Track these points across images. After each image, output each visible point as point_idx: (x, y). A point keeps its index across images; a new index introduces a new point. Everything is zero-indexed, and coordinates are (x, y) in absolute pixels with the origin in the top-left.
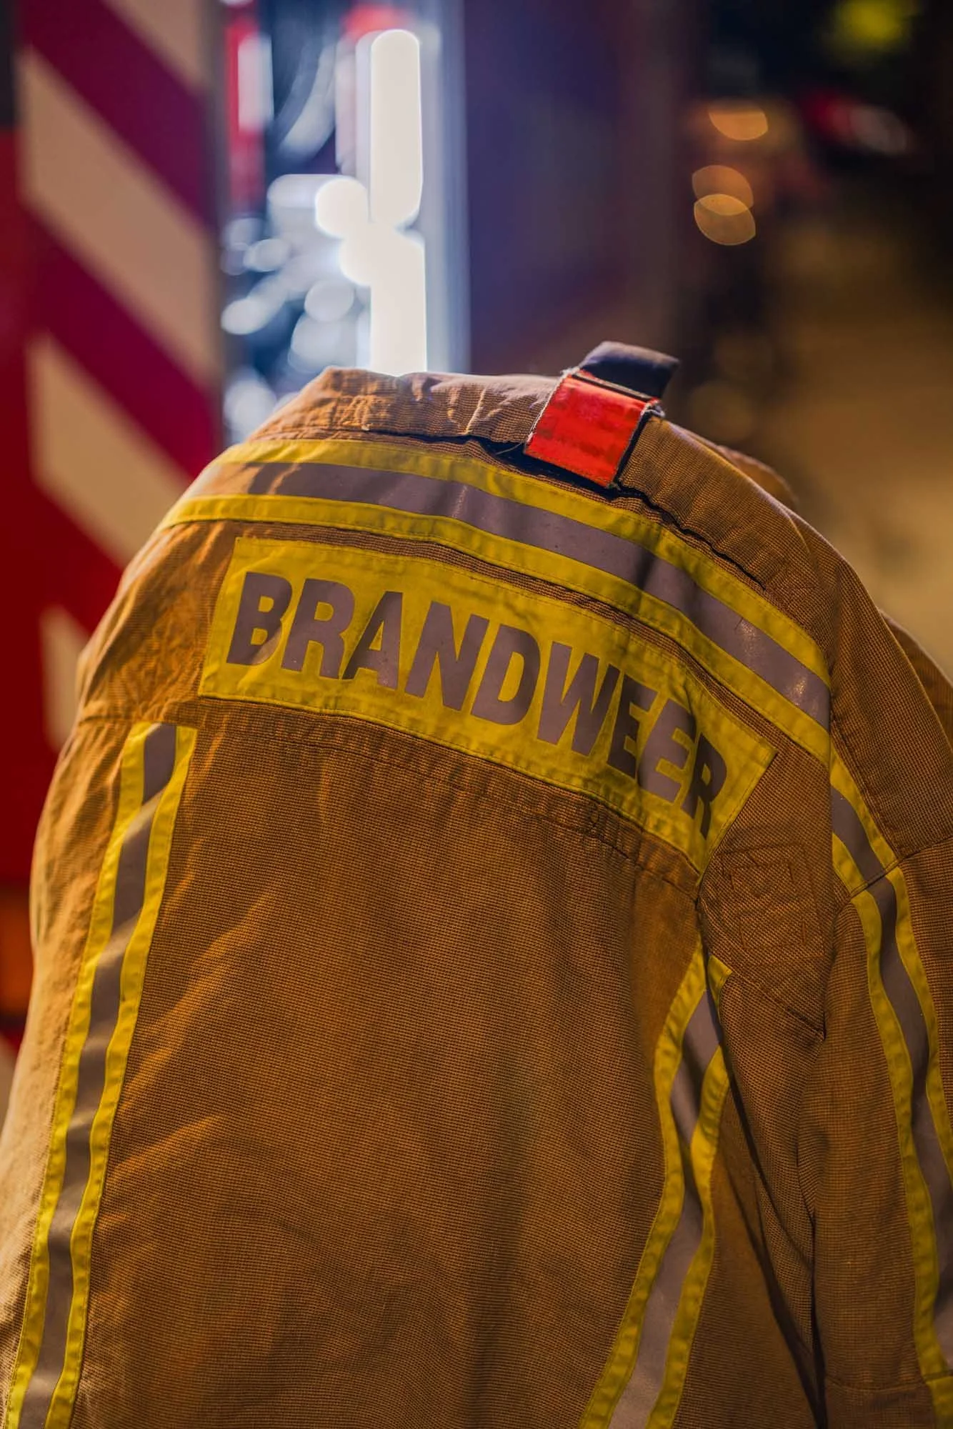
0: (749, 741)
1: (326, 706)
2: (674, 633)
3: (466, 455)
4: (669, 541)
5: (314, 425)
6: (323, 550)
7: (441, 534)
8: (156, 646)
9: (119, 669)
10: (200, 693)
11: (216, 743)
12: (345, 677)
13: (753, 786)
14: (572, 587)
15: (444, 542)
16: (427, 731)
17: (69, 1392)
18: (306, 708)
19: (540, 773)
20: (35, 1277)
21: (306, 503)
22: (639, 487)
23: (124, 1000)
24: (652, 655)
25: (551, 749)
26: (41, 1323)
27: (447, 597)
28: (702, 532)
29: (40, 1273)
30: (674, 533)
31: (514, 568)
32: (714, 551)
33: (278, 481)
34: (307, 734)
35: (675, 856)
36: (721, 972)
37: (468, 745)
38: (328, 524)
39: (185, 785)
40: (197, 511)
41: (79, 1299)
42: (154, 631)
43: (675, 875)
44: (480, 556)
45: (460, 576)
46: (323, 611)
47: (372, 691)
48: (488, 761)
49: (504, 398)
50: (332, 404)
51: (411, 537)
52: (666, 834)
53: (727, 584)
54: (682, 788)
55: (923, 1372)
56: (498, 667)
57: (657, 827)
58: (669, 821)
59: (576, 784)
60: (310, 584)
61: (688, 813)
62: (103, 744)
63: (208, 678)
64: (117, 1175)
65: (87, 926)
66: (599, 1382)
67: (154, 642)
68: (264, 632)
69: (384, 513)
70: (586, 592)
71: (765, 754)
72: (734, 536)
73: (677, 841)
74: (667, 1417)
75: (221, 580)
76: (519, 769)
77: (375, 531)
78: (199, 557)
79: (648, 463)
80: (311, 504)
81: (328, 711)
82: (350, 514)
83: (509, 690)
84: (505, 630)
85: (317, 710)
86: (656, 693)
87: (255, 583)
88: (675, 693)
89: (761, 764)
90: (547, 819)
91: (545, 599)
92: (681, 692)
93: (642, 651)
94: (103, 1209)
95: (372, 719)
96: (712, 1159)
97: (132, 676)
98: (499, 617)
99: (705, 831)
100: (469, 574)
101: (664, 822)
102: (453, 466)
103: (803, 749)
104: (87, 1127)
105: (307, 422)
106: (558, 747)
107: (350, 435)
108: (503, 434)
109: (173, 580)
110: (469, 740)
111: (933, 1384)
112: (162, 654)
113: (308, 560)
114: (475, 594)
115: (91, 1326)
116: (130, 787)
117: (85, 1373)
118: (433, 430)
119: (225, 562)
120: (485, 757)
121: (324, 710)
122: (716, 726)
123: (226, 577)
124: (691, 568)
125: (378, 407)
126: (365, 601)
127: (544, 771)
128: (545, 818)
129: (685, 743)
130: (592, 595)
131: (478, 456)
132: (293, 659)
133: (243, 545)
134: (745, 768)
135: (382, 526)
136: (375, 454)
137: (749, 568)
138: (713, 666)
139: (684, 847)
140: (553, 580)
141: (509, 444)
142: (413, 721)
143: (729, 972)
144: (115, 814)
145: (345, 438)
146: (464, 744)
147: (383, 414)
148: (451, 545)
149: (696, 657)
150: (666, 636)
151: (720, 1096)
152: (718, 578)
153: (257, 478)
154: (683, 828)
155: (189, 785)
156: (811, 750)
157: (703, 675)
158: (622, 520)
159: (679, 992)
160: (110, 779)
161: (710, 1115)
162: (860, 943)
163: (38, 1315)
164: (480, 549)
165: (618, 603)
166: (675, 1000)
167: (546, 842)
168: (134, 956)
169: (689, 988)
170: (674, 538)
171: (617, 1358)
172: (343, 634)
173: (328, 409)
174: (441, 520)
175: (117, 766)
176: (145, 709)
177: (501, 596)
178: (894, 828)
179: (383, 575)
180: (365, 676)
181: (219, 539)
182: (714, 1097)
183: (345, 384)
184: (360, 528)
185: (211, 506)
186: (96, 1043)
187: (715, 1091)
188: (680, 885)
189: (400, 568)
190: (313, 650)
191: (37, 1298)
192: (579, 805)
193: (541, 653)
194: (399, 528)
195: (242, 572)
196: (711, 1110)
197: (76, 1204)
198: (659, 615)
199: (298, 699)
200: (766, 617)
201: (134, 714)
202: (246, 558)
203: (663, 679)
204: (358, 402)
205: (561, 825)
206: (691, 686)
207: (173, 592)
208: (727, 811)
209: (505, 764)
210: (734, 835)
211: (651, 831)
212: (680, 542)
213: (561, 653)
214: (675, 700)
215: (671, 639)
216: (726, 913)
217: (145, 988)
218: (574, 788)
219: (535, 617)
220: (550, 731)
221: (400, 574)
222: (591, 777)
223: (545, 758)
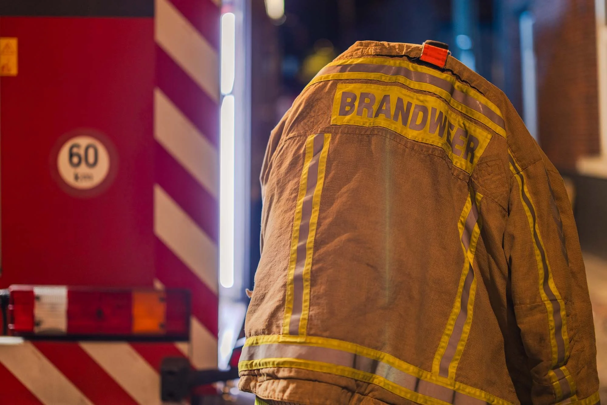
0: (485, 133)
1: (370, 125)
2: (460, 109)
3: (404, 60)
4: (458, 84)
5: (357, 55)
6: (364, 86)
7: (399, 80)
8: (313, 115)
9: (300, 123)
10: (331, 124)
11: (338, 137)
12: (375, 117)
13: (487, 145)
14: (436, 93)
15: (400, 82)
16: (399, 131)
17: (306, 316)
18: (364, 126)
19: (430, 142)
20: (289, 289)
21: (358, 73)
22: (450, 69)
23: (313, 208)
24: (453, 115)
25: (432, 135)
26: (292, 302)
27: (401, 96)
28: (467, 81)
29: (291, 288)
30: (459, 82)
31: (419, 89)
32: (471, 86)
33: (349, 68)
34: (366, 132)
35: (461, 171)
36: (480, 196)
37: (408, 136)
38: (366, 78)
39: (329, 148)
40: (323, 79)
41: (306, 291)
42: (312, 111)
43: (461, 177)
44: (409, 86)
45: (405, 91)
46: (367, 100)
47: (385, 120)
48: (414, 141)
49: (411, 47)
50: (362, 50)
51: (390, 81)
52: (458, 165)
53: (475, 94)
54: (463, 152)
55: (543, 299)
56: (415, 116)
57: (456, 163)
58: (459, 161)
59: (440, 145)
60: (362, 94)
61: (465, 159)
62: (297, 143)
63: (334, 120)
64: (317, 255)
65: (298, 192)
66: (451, 314)
67: (312, 114)
68: (349, 107)
69: (382, 75)
70: (439, 95)
71: (490, 136)
72: (475, 83)
73: (462, 167)
74: (469, 326)
75: (334, 95)
76: (423, 142)
77: (379, 80)
78: (326, 90)
79: (450, 64)
80: (360, 74)
81: (371, 126)
82: (372, 76)
83: (419, 121)
84: (417, 106)
85: (368, 126)
86: (454, 126)
87: (345, 95)
88: (460, 126)
89: (489, 139)
90: (432, 155)
91: (429, 96)
92: (462, 125)
93: (451, 114)
94: (313, 265)
95: (385, 127)
96: (473, 259)
97: (305, 124)
98: (415, 102)
99: (472, 161)
100: (407, 90)
101: (458, 162)
102: (400, 63)
103: (500, 135)
104: (305, 244)
105: (354, 54)
106: (435, 134)
107: (369, 56)
108: (412, 55)
109: (318, 96)
110: (409, 135)
111: (546, 302)
112: (316, 117)
113: (361, 88)
114: (409, 96)
115: (312, 296)
116: (309, 152)
117: (311, 310)
118: (393, 54)
119: (334, 91)
120: (413, 139)
121: (370, 126)
122: (475, 131)
123: (336, 94)
124: (465, 91)
125: (376, 49)
126: (379, 98)
127: (431, 142)
128: (431, 155)
129: (463, 139)
130: (441, 96)
131: (407, 61)
132: (359, 113)
133: (339, 86)
134: (484, 141)
135: (381, 79)
136: (377, 61)
137: (480, 90)
138: (473, 116)
139: (464, 168)
140: (431, 91)
141: (414, 58)
142: (395, 128)
143: (482, 196)
144: (304, 161)
145: (368, 57)
146: (407, 136)
147: (378, 51)
148: (402, 83)
149: (467, 114)
150: (457, 110)
151: (477, 237)
152: (473, 93)
153: (341, 68)
154: (463, 163)
155: (330, 148)
156: (501, 135)
157: (470, 119)
158: (447, 77)
159: (464, 209)
160: (302, 151)
161: (473, 244)
162: (518, 186)
163: (291, 300)
164: (409, 84)
165: (447, 99)
166: (463, 212)
167: (431, 162)
168: (316, 196)
169: (467, 208)
170: (459, 83)
171: (456, 307)
172: (373, 107)
173: (361, 50)
174: (399, 76)
175: (304, 147)
176: (312, 131)
177: (415, 97)
178: (520, 161)
179: (383, 91)
180: (382, 116)
181: (332, 85)
182: (475, 238)
183: (364, 45)
184: (375, 79)
185: (328, 77)
186: (305, 222)
187: (476, 235)
188: (463, 179)
189: (387, 89)
190: (365, 111)
191: (290, 295)
192: (441, 150)
193: (429, 110)
194: (385, 79)
195: (341, 92)
196: (474, 242)
197: (303, 266)
198: (456, 105)
199: (362, 123)
200: (486, 102)
201: (307, 134)
202: (341, 89)
203: (457, 122)
204: (369, 48)
205: (436, 156)
206: (466, 122)
207: (318, 100)
208: (479, 153)
209: (419, 141)
210: (482, 159)
211: (454, 164)
212: (461, 84)
213: (434, 110)
214: (460, 127)
215: (459, 111)
216: (480, 180)
217: (321, 204)
218: (439, 146)
219: (426, 101)
220: (432, 131)
221: (388, 90)
222: (443, 143)
223: (431, 138)
